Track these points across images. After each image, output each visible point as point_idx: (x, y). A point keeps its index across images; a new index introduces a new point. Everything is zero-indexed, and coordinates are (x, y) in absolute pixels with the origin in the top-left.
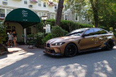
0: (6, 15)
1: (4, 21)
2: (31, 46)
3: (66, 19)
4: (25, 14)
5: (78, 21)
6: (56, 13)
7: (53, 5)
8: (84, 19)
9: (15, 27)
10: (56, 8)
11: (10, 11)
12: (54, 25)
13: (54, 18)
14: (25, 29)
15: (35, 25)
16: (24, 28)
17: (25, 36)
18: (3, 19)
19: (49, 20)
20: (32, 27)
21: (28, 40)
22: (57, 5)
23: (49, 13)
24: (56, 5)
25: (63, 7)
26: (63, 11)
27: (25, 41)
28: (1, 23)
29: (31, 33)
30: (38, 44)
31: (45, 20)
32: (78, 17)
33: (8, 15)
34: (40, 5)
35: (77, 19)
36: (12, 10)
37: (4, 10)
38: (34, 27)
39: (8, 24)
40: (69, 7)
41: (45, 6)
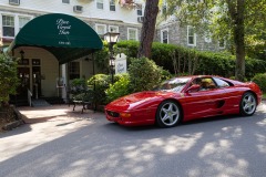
0: (17, 32)
1: (11, 45)
2: (79, 108)
3: (165, 41)
4: (64, 29)
5: (195, 45)
6: (141, 25)
7: (132, 7)
8: (210, 41)
9: (39, 60)
10: (139, 12)
11: (27, 22)
12: (134, 56)
13: (137, 39)
14: (64, 66)
15: (89, 56)
16: (61, 64)
17: (65, 82)
18: (9, 41)
19: (124, 42)
20: (80, 61)
21: (72, 92)
22: (144, 5)
23: (123, 27)
24: (139, 6)
25: (157, 11)
26: (158, 21)
27: (64, 96)
28: (5, 50)
29: (78, 76)
30: (96, 102)
31: (112, 44)
32: (195, 36)
33: (22, 30)
34: (100, 6)
35: (191, 42)
36: (32, 17)
37: (12, 18)
38: (87, 59)
39: (22, 52)
40: (172, 10)
41: (113, 8)
